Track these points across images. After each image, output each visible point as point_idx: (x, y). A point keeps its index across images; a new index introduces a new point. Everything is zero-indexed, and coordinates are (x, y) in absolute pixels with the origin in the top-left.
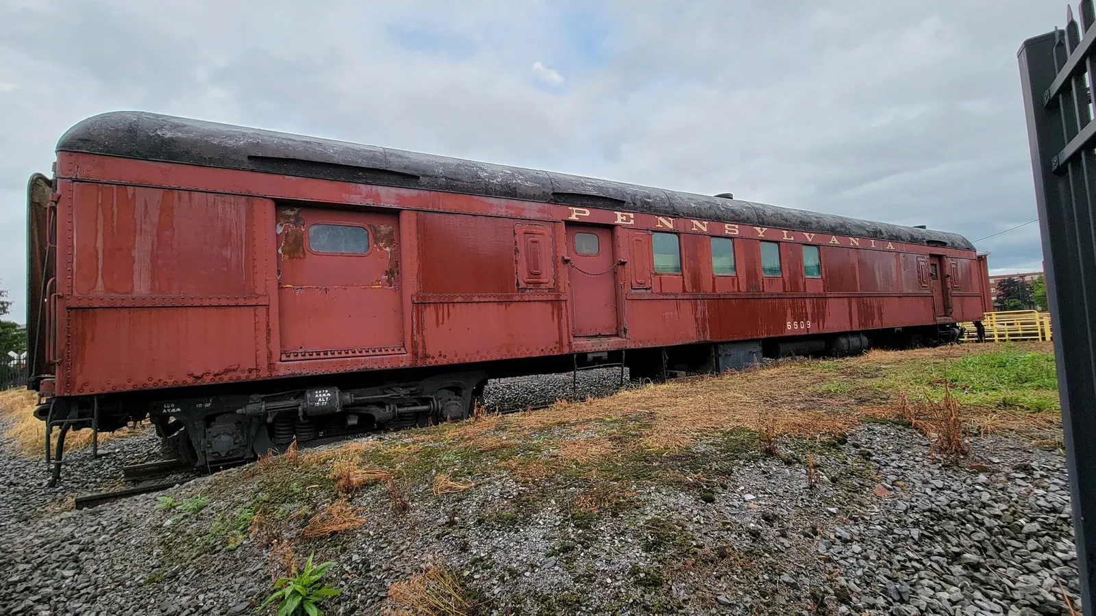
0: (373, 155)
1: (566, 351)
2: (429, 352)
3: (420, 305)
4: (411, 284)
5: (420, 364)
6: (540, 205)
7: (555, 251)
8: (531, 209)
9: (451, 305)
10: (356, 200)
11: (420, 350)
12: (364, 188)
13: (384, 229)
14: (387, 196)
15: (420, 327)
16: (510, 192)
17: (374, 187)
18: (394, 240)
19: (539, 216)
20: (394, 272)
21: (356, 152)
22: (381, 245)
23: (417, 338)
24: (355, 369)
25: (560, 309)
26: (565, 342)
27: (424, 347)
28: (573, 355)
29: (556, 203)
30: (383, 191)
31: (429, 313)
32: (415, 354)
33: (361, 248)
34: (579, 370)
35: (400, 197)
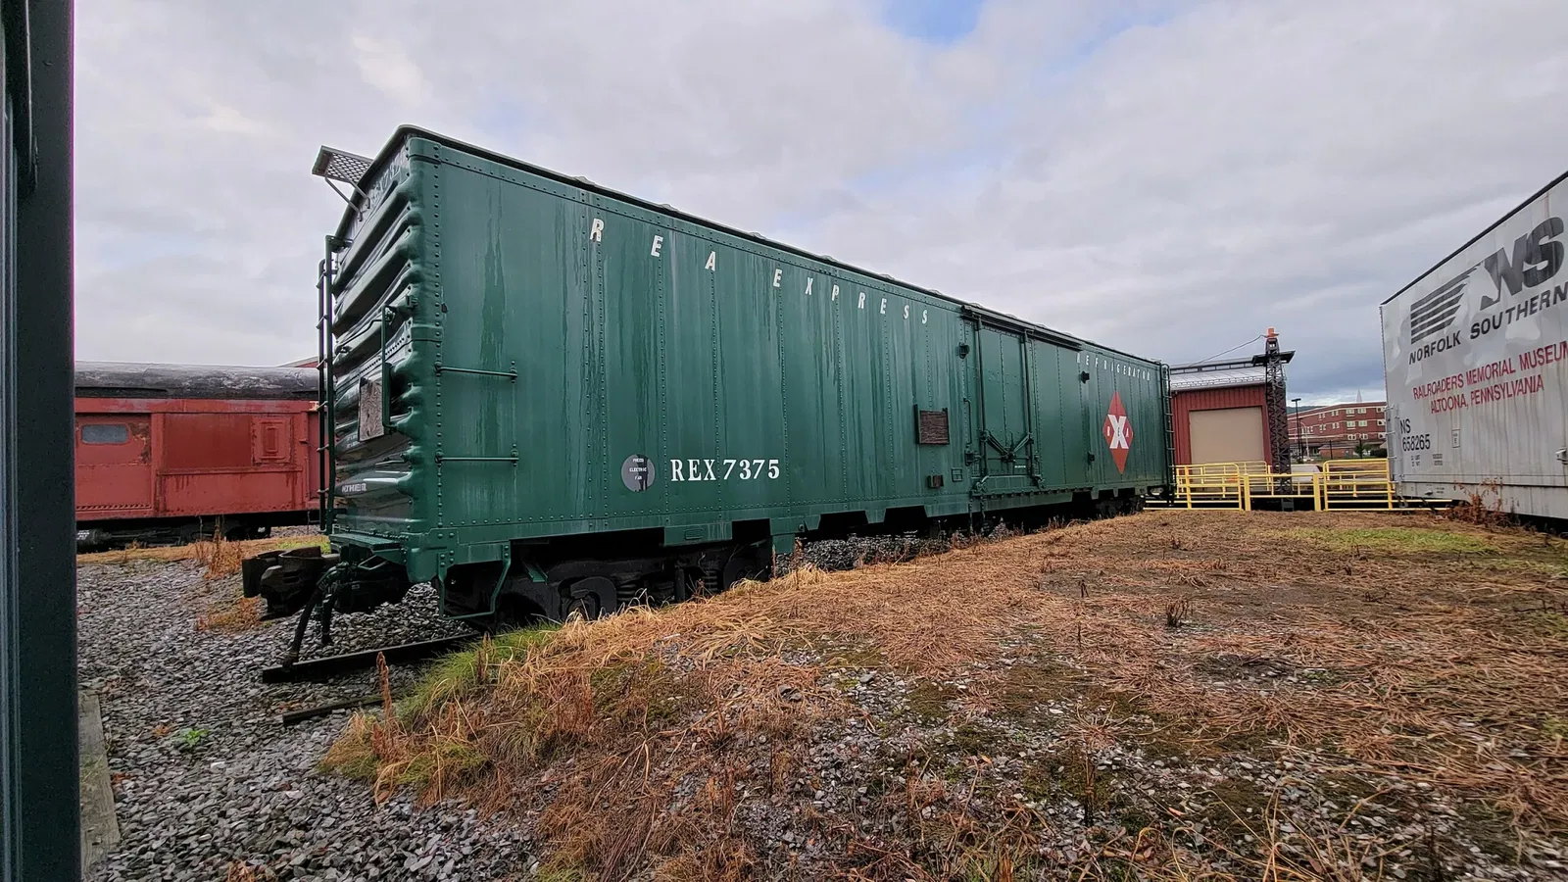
0: (132, 377)
1: (299, 508)
2: (169, 507)
3: (163, 476)
4: (156, 463)
5: (160, 515)
6: (280, 402)
7: (293, 435)
8: (270, 405)
9: (190, 477)
10: (115, 409)
11: (161, 506)
12: (121, 401)
13: (142, 425)
14: (139, 405)
15: (163, 492)
16: (251, 393)
17: (129, 400)
18: (146, 432)
19: (279, 410)
20: (146, 454)
21: (118, 376)
22: (139, 436)
23: (160, 499)
24: (107, 518)
25: (295, 478)
26: (298, 501)
27: (165, 505)
28: (306, 511)
29: (295, 399)
30: (135, 401)
31: (171, 482)
32: (157, 509)
33: (123, 437)
34: (312, 524)
35: (149, 405)
